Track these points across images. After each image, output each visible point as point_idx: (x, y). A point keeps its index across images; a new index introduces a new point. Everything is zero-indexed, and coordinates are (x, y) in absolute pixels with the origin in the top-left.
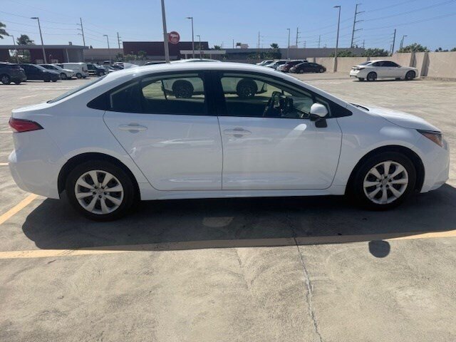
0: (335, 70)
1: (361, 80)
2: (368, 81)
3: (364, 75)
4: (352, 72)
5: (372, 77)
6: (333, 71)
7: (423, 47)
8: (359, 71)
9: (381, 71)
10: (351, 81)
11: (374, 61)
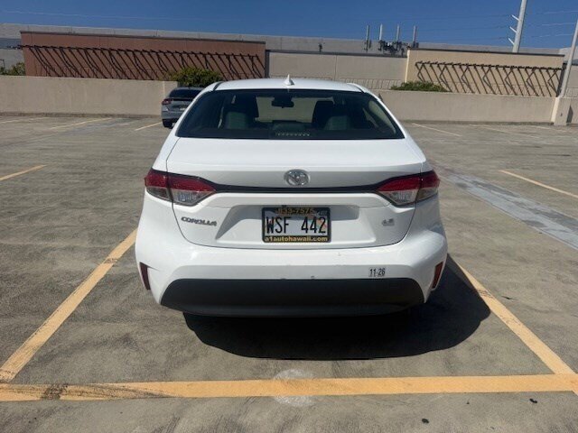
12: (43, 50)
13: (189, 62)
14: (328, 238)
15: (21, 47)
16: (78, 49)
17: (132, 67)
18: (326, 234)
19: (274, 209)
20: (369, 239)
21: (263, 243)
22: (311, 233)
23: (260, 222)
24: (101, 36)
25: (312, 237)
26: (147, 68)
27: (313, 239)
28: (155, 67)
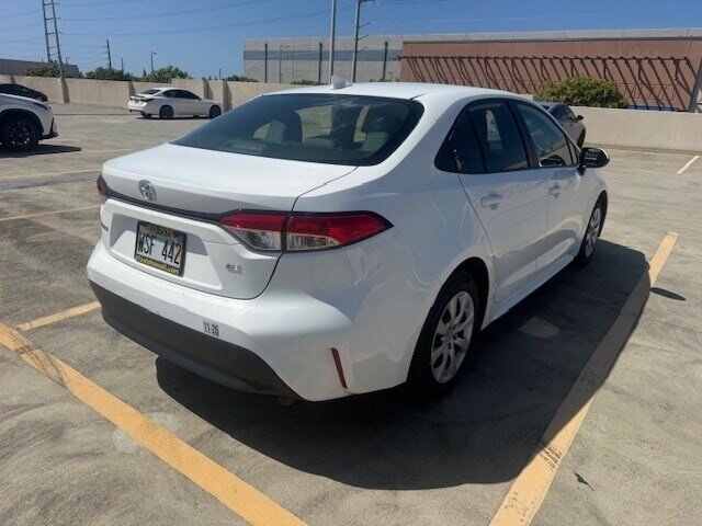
0: (67, 100)
1: (147, 116)
2: (162, 118)
3: (155, 110)
4: (132, 105)
5: (166, 113)
6: (62, 101)
7: (183, 71)
8: (145, 104)
9: (178, 105)
10: (133, 117)
11: (164, 88)
12: (419, 61)
13: (581, 70)
14: (181, 272)
15: (400, 58)
16: (453, 58)
17: (507, 77)
18: (178, 266)
19: (145, 224)
20: (216, 284)
21: (134, 261)
22: (168, 261)
23: (135, 235)
24: (479, 42)
25: (168, 266)
26: (526, 78)
27: (168, 268)
28: (535, 77)
